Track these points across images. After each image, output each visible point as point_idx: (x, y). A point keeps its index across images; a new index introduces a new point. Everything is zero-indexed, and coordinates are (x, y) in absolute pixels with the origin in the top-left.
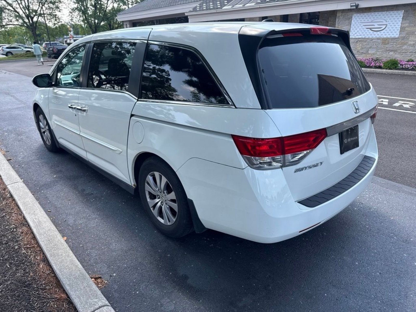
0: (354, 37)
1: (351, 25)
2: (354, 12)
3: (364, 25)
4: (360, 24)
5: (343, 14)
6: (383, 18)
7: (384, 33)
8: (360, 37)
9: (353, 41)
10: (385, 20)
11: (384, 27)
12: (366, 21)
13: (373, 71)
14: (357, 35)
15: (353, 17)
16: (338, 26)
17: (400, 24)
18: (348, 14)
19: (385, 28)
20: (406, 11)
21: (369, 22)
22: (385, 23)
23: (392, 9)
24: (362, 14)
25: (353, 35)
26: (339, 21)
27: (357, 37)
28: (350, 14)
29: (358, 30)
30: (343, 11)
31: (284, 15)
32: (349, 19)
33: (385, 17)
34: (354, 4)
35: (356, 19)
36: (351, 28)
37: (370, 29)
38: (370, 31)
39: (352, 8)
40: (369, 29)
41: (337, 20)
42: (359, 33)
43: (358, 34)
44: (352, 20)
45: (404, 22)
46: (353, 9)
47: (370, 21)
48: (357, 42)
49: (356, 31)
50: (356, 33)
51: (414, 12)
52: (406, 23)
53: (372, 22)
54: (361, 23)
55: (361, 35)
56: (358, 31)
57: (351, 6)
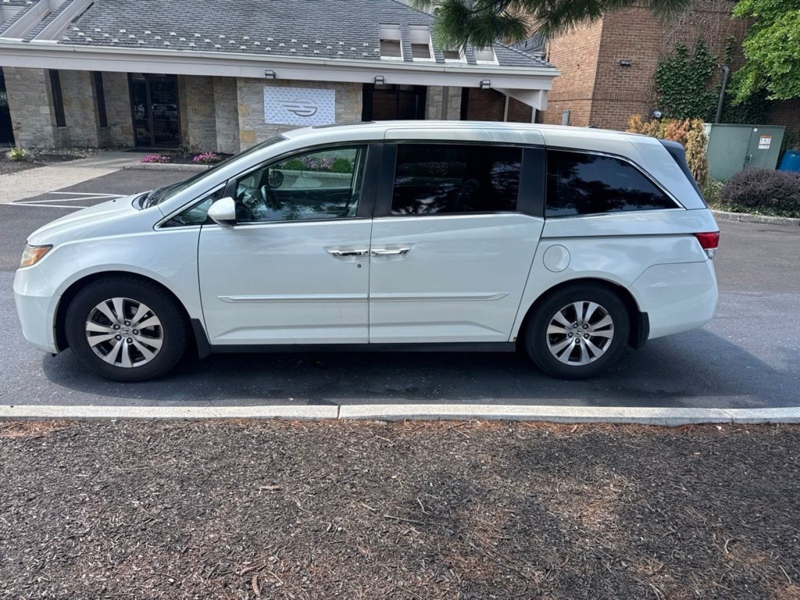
0: (271, 123)
1: (263, 102)
2: (265, 84)
3: (284, 106)
4: (278, 103)
5: (248, 84)
6: (309, 97)
7: (315, 119)
8: (281, 123)
9: (272, 129)
10: (313, 101)
11: (313, 110)
12: (286, 100)
13: (325, 175)
14: (276, 120)
15: (265, 92)
16: (241, 103)
17: (334, 109)
18: (256, 85)
19: (315, 113)
20: (338, 92)
21: (291, 102)
22: (313, 105)
23: (320, 85)
24: (278, 88)
25: (270, 119)
26: (243, 95)
27: (276, 123)
28: (259, 85)
29: (276, 112)
30: (247, 80)
31: (95, 72)
32: (259, 94)
33: (312, 97)
34: (271, 73)
35: (270, 95)
36: (265, 108)
37: (294, 111)
38: (295, 115)
39: (268, 77)
40: (292, 113)
41: (238, 92)
42: (279, 117)
43: (276, 118)
44: (265, 96)
45: (339, 106)
46: (269, 80)
47: (292, 100)
48: (277, 130)
49: (273, 114)
50: (274, 117)
51: (347, 94)
52: (341, 108)
53: (294, 102)
54: (279, 101)
55: (281, 120)
56: (276, 114)
57: (266, 75)
